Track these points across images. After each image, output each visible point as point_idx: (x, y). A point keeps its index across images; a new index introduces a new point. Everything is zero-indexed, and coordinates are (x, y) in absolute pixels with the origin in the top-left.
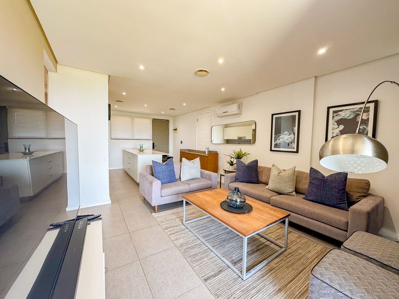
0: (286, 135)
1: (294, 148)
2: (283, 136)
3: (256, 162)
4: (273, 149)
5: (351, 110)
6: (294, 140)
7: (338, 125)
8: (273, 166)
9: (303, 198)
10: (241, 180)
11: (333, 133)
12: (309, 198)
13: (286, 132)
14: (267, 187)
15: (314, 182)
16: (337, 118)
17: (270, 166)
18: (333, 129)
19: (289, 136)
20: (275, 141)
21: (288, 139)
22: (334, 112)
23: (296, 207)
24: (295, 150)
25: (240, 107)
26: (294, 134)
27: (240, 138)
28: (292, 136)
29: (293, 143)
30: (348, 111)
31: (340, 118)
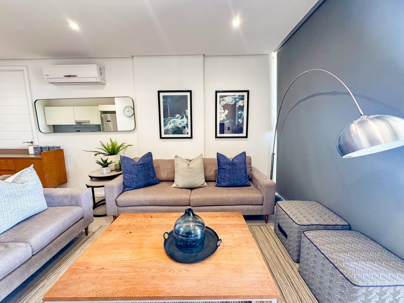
0: (177, 118)
1: (188, 134)
2: (174, 119)
3: (149, 155)
4: (163, 135)
5: (233, 97)
6: (187, 124)
7: (224, 110)
8: (176, 157)
9: (216, 186)
10: (134, 185)
11: (221, 117)
12: (223, 184)
13: (177, 115)
14: (174, 185)
15: (225, 168)
16: (223, 103)
17: (173, 158)
18: (221, 113)
19: (182, 120)
20: (165, 125)
21: (180, 124)
22: (221, 97)
23: (221, 199)
24: (189, 135)
25: (101, 71)
26: (187, 117)
27: (79, 123)
28: (185, 119)
29: (186, 128)
30: (231, 97)
31: (225, 103)
